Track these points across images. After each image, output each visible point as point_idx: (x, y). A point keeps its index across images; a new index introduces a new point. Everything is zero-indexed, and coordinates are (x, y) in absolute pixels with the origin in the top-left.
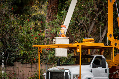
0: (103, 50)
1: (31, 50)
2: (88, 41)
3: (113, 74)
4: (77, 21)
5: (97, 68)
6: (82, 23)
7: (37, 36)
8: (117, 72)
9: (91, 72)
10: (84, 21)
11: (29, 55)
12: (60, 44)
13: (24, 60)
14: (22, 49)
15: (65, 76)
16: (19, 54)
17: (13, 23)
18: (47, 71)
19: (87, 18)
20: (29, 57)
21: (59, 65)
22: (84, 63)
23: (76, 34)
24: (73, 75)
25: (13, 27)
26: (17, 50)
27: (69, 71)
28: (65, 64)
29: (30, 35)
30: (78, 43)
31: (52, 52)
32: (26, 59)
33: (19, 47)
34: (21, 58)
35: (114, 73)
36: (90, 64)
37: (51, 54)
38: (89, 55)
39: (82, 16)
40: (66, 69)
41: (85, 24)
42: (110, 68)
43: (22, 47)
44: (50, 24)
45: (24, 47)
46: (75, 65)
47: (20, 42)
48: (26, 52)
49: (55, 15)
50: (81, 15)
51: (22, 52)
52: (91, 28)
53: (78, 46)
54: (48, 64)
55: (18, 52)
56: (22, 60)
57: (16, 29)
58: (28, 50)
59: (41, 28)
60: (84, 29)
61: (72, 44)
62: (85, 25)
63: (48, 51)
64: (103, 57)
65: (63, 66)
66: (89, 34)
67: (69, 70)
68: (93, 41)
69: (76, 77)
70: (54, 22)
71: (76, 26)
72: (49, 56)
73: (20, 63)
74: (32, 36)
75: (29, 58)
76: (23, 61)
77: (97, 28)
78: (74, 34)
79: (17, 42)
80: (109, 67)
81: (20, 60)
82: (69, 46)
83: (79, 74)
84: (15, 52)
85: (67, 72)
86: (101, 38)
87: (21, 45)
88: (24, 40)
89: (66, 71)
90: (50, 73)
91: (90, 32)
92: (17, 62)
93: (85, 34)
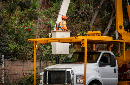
0: (111, 45)
1: (23, 44)
2: (94, 35)
3: (123, 74)
4: (77, 10)
5: (105, 67)
6: (83, 12)
7: (30, 27)
8: (128, 72)
9: (97, 72)
10: (86, 10)
11: (20, 50)
12: (60, 37)
13: (14, 56)
14: (12, 43)
15: (67, 76)
16: (9, 50)
17: (3, 12)
18: (45, 70)
19: (89, 6)
20: (20, 52)
21: (58, 63)
22: (89, 61)
23: (76, 26)
24: (77, 75)
25: (2, 17)
26: (7, 44)
27: (72, 71)
28: (65, 62)
29: (22, 27)
30: (80, 36)
31: (48, 47)
32: (17, 55)
33: (9, 41)
34: (11, 55)
35: (125, 73)
36: (96, 62)
37: (47, 49)
38: (94, 50)
39: (84, 4)
40: (68, 68)
41: (87, 12)
42: (121, 67)
43: (12, 41)
44: (45, 13)
45: (14, 41)
46: (79, 63)
47: (10, 35)
48: (17, 47)
49: (51, 2)
50: (83, 2)
51: (12, 47)
52: (94, 17)
53: (83, 40)
54: (43, 61)
55: (7, 46)
56: (12, 56)
57: (5, 19)
58: (20, 44)
59: (28, 17)
60: (86, 19)
61: (76, 38)
62: (87, 14)
63: (43, 45)
64: (112, 54)
65: (63, 64)
66: (92, 25)
67: (71, 69)
68: (100, 34)
69: (80, 78)
70: (50, 10)
71: (76, 15)
72: (44, 52)
73: (10, 60)
74: (24, 27)
75: (20, 54)
76: (14, 58)
77: (101, 18)
78: (74, 25)
79: (6, 35)
80: (119, 65)
81: (10, 56)
82: (71, 40)
83: (84, 74)
84: (4, 46)
85: (70, 72)
86: (106, 30)
87: (11, 38)
88: (14, 32)
89: (67, 70)
90: (48, 72)
91: (93, 23)
92: (6, 59)
93: (86, 26)
